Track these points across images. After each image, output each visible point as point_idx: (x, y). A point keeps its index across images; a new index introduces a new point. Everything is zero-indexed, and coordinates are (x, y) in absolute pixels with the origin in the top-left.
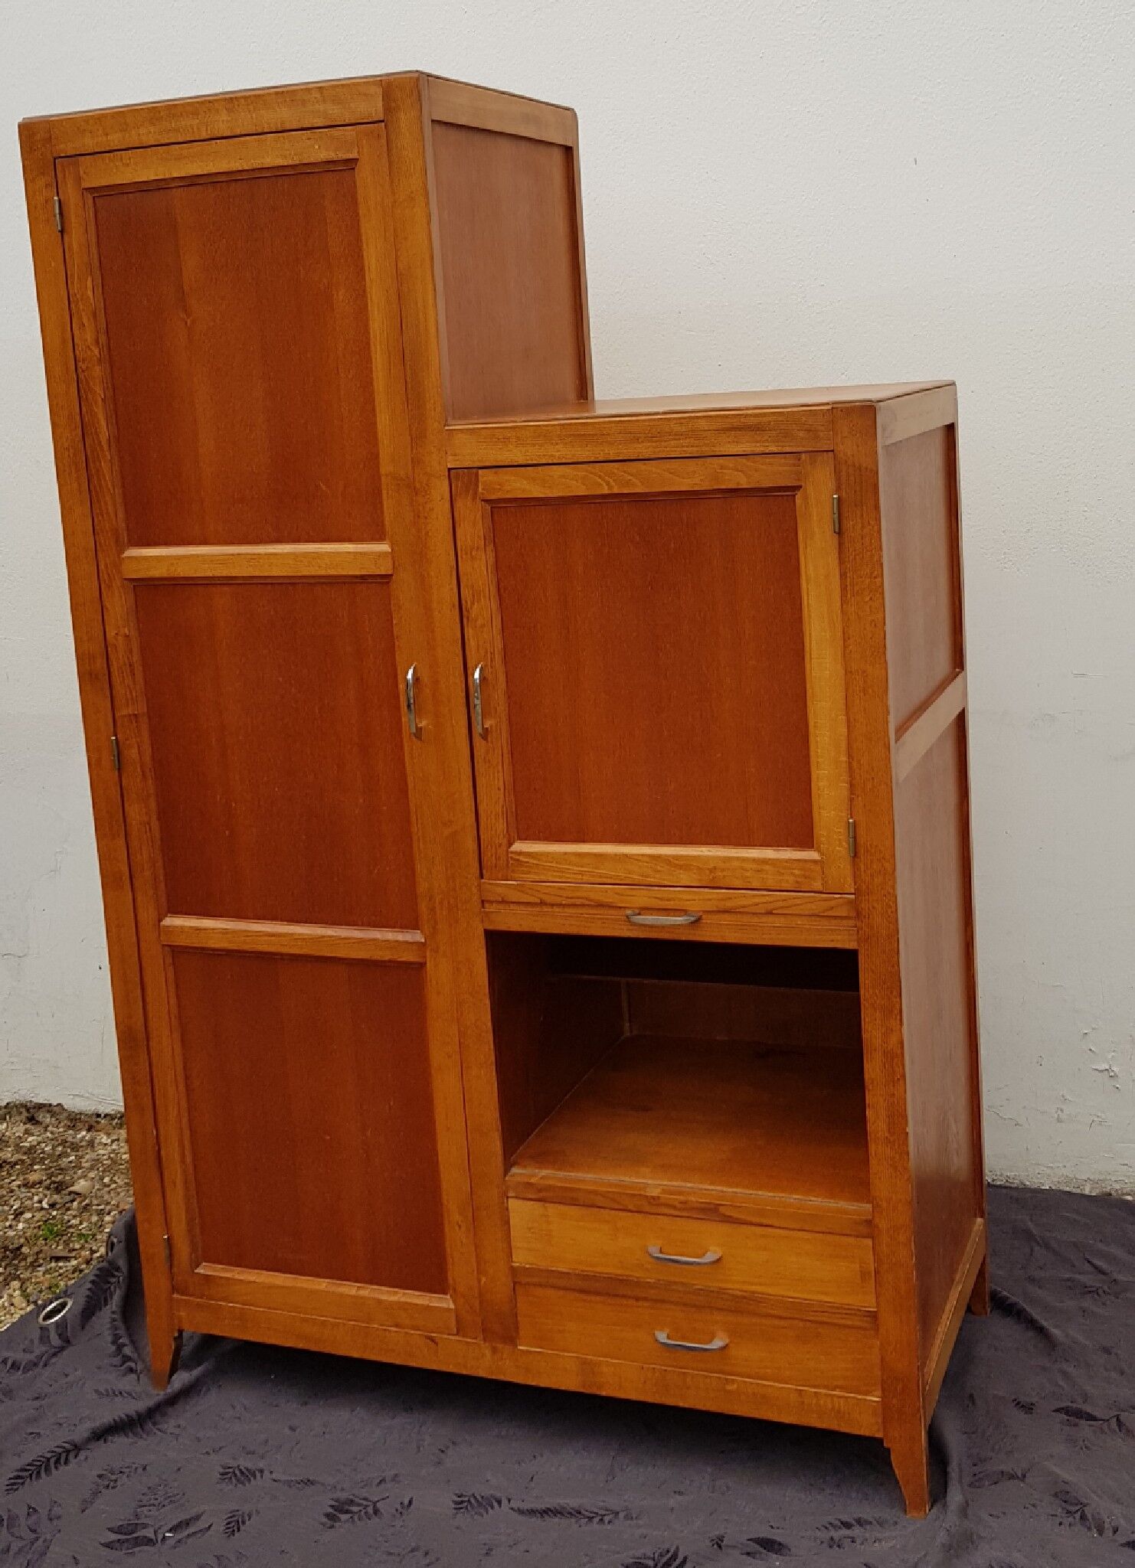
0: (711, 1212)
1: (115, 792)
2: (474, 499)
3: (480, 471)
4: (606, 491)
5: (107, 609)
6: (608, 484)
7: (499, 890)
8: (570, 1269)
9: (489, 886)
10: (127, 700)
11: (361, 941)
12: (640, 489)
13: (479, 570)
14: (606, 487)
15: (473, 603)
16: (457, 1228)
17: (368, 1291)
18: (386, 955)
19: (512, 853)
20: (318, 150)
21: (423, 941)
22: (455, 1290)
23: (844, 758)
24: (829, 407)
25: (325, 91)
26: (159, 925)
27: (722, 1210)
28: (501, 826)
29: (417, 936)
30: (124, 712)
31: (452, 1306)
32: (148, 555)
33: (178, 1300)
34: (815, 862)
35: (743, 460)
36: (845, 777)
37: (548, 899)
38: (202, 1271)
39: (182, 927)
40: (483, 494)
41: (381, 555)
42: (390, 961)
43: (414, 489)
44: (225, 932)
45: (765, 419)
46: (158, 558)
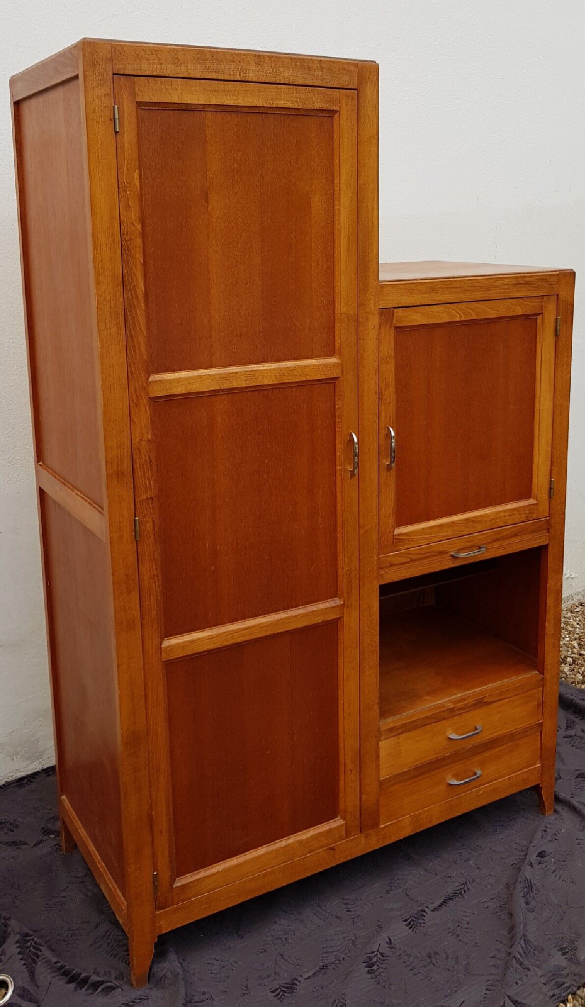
0: (480, 703)
1: (133, 558)
2: (390, 327)
3: (395, 310)
4: (458, 319)
5: (134, 422)
6: (459, 315)
7: (389, 559)
8: (410, 767)
9: (384, 559)
10: (146, 489)
11: (303, 616)
12: (474, 317)
13: (389, 370)
14: (458, 316)
15: (385, 390)
16: (350, 773)
17: (292, 839)
18: (319, 620)
19: (396, 535)
20: (316, 101)
21: (342, 603)
22: (345, 811)
23: (550, 449)
24: (558, 273)
25: (322, 63)
26: (161, 648)
27: (485, 700)
28: (391, 521)
29: (338, 602)
30: (144, 497)
31: (343, 822)
32: (169, 378)
33: (160, 915)
34: (534, 504)
35: (520, 300)
36: (549, 459)
37: (414, 557)
38: (178, 884)
39: (179, 644)
40: (395, 323)
41: (334, 365)
42: (323, 622)
43: (357, 322)
44: (211, 638)
45: (532, 279)
46: (178, 380)
